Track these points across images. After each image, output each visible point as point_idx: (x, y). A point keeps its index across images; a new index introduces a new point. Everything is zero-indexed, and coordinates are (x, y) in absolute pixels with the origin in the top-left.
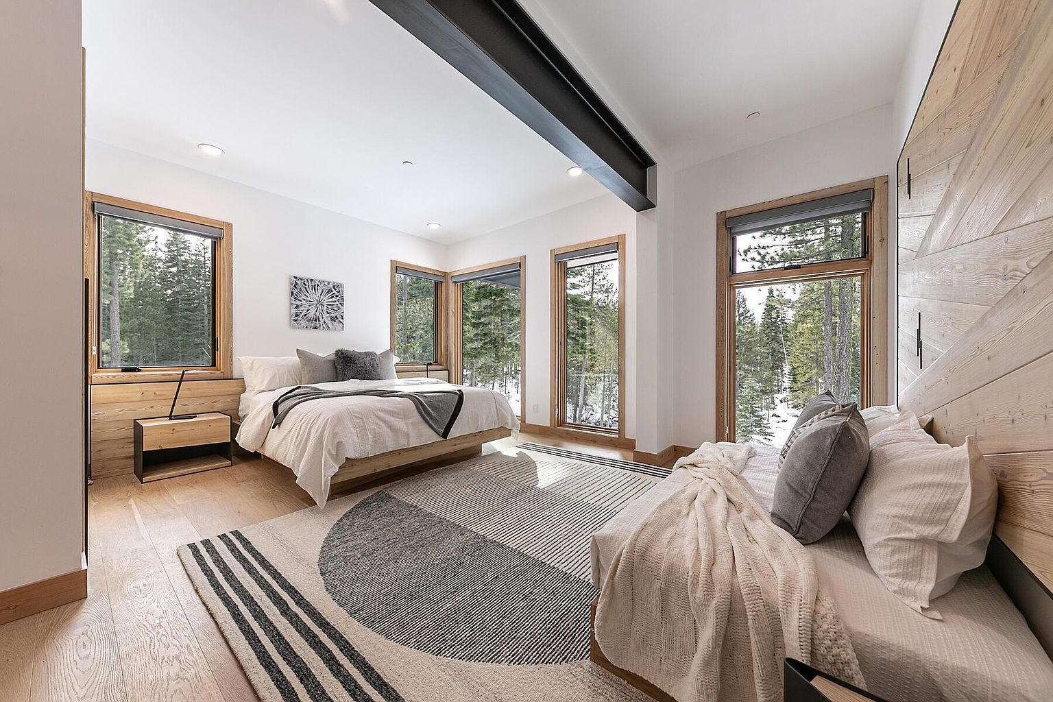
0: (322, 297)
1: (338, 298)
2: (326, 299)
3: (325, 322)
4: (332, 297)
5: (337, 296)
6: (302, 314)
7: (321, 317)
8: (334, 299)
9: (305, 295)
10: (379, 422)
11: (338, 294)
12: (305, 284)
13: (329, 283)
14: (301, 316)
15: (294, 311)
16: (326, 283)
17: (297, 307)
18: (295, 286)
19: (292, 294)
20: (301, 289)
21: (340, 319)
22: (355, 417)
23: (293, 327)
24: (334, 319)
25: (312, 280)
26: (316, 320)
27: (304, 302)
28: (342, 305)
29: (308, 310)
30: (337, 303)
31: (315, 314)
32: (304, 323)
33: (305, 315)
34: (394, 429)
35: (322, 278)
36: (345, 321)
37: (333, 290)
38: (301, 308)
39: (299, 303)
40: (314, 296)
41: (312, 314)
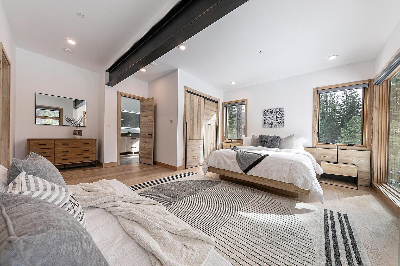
0: (274, 115)
1: (281, 114)
2: (276, 116)
3: (275, 125)
4: (279, 114)
5: (281, 113)
6: (267, 123)
7: (273, 123)
8: (279, 115)
9: (268, 115)
10: (221, 158)
11: (281, 112)
12: (268, 112)
13: (277, 109)
14: (266, 123)
15: (264, 122)
16: (276, 109)
17: (265, 120)
18: (264, 113)
19: (263, 116)
20: (266, 114)
21: (282, 123)
22: (216, 154)
23: (263, 127)
24: (279, 123)
25: (270, 109)
26: (272, 124)
27: (267, 118)
28: (283, 116)
29: (269, 121)
30: (281, 116)
31: (271, 122)
32: (267, 125)
33: (268, 123)
34: (225, 162)
35: (274, 108)
36: (285, 123)
37: (279, 111)
38: (266, 120)
39: (265, 119)
40: (271, 115)
41: (270, 122)
